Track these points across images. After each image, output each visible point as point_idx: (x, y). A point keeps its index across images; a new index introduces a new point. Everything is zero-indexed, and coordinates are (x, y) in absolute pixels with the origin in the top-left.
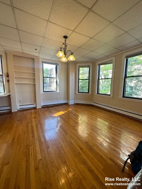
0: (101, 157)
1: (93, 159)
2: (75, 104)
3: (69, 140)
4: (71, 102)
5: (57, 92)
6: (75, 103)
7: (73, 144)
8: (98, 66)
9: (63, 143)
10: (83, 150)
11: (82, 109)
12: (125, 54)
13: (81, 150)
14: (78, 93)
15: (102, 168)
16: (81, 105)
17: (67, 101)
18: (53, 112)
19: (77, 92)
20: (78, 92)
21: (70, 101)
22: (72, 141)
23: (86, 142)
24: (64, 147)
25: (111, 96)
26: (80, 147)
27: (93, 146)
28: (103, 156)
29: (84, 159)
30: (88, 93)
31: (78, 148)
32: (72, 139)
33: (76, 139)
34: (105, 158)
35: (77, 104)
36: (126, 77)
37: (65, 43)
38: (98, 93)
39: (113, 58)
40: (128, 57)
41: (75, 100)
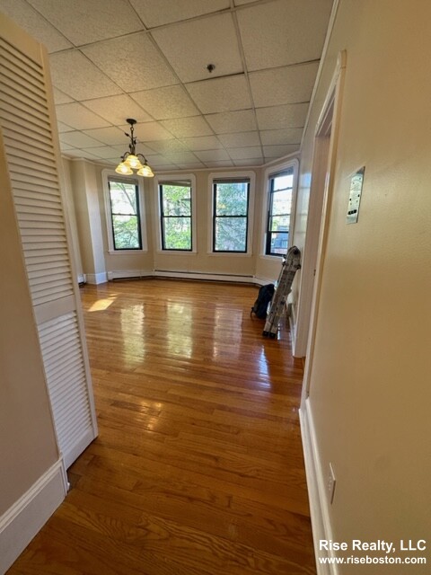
2: (109, 281)
4: (100, 278)
6: (111, 277)
8: (159, 187)
12: (212, 174)
14: (113, 250)
17: (84, 275)
19: (111, 250)
20: (115, 249)
21: (97, 275)
25: (194, 251)
30: (141, 248)
35: (115, 281)
36: (215, 216)
37: (130, 134)
38: (163, 249)
39: (192, 177)
40: (216, 181)
41: (107, 270)
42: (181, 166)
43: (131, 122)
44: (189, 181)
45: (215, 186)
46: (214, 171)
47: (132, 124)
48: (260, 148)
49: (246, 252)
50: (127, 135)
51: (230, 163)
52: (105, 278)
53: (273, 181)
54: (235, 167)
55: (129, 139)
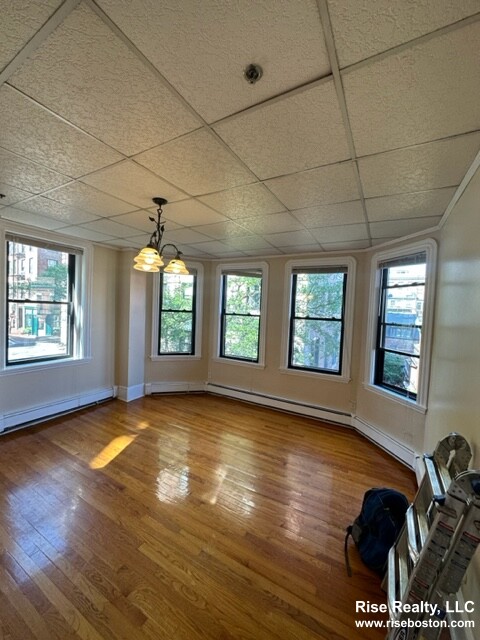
0: (299, 560)
1: (284, 577)
2: (147, 396)
3: (197, 552)
4: (133, 392)
5: (75, 357)
6: (149, 391)
7: (216, 560)
8: (222, 277)
9: (183, 572)
10: (250, 563)
11: (181, 414)
12: (291, 261)
13: (247, 566)
14: (156, 355)
15: (312, 589)
16: (168, 397)
17: (115, 388)
18: (74, 453)
19: (154, 355)
20: (159, 354)
21: (129, 389)
22: (208, 550)
23: (247, 534)
24: (193, 583)
25: (262, 363)
26: (238, 559)
27: (268, 538)
28: (302, 556)
29: (268, 592)
30: (193, 353)
31: (236, 565)
32: (206, 541)
33: (214, 536)
34: (307, 558)
35: (154, 396)
36: (293, 317)
37: (157, 220)
38: (222, 355)
39: (264, 266)
40: (297, 270)
41: (146, 381)
42: (249, 252)
43: (160, 201)
44: (260, 270)
45: (295, 278)
46: (294, 258)
47: (160, 205)
48: (365, 226)
49: (339, 373)
50: (152, 220)
51: (317, 247)
52: (142, 391)
53: (385, 273)
54: (324, 252)
55: (155, 224)
